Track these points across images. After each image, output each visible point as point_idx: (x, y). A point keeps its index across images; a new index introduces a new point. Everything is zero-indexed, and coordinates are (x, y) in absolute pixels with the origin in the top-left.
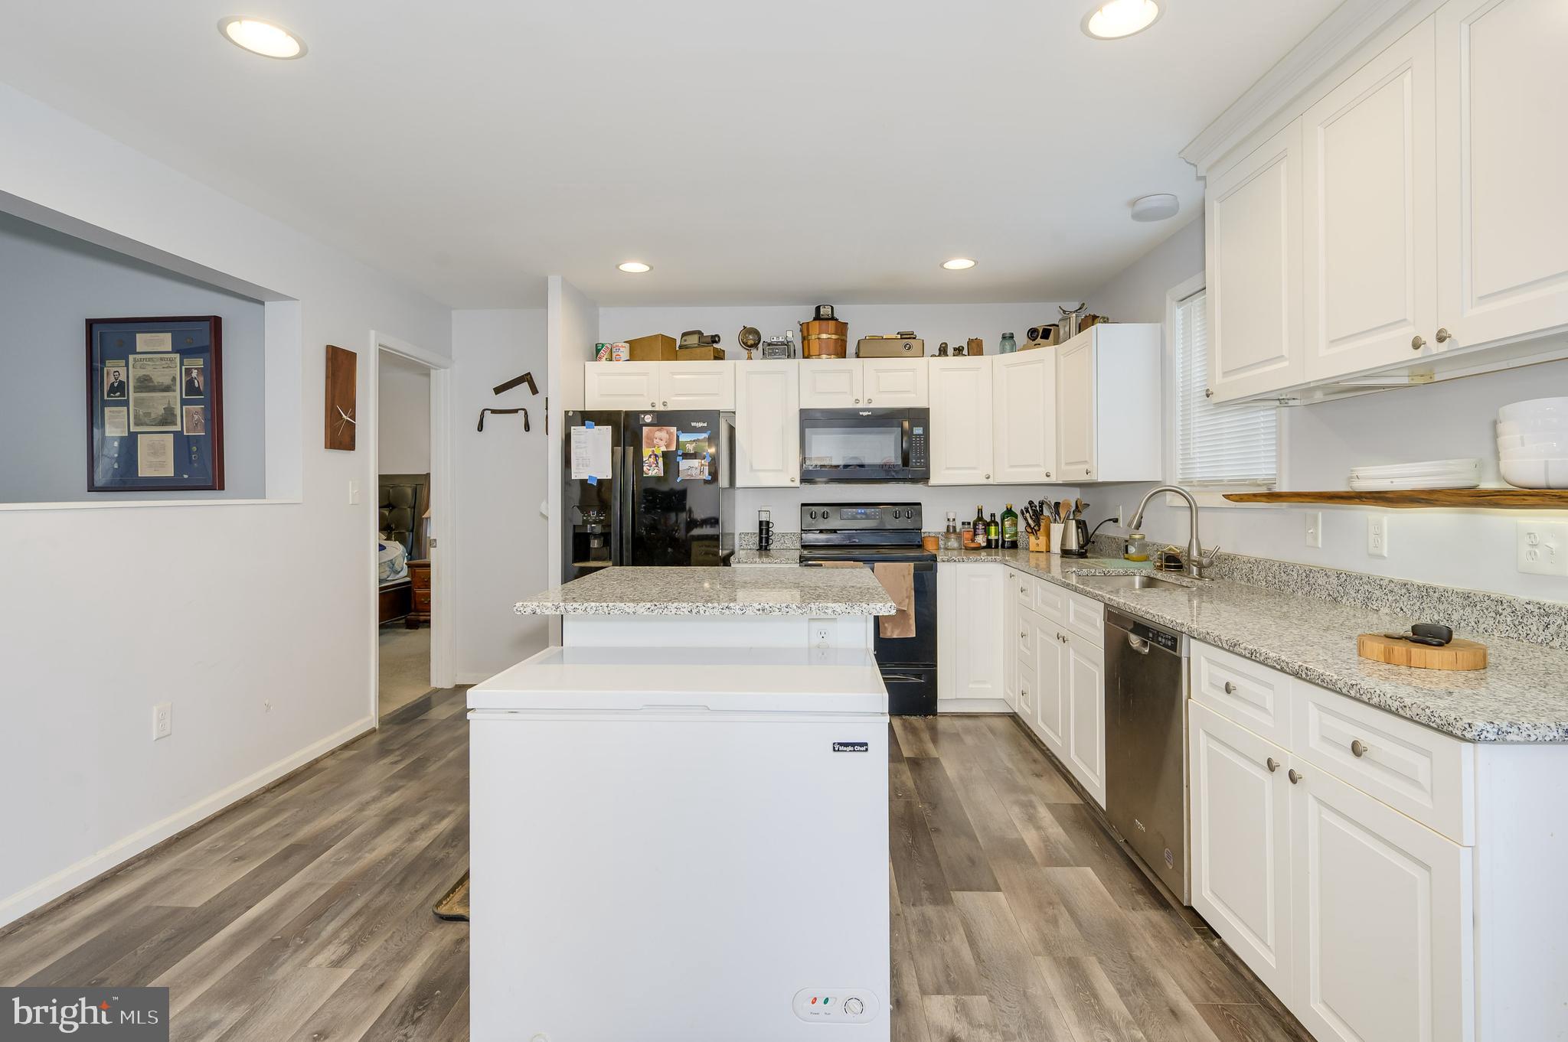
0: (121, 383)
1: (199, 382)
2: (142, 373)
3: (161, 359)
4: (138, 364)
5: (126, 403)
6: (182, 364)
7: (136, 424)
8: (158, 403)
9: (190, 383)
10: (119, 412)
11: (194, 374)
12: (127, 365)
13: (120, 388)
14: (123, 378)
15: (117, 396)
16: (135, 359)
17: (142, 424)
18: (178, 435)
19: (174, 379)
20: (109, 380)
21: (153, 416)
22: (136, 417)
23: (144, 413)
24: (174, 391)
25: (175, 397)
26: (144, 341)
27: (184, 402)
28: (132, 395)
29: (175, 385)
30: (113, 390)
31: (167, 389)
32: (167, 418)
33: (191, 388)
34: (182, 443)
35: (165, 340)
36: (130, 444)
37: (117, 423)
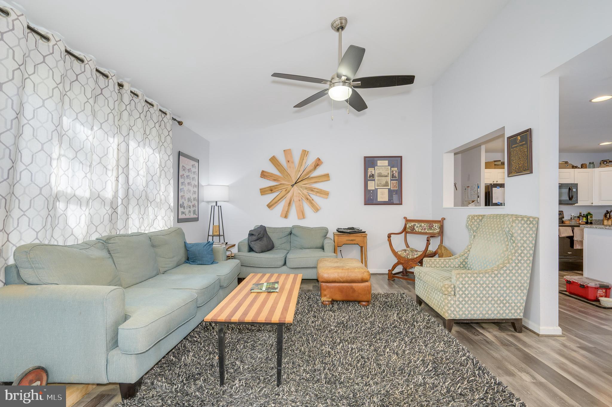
0: (373, 175)
1: (396, 175)
2: (379, 172)
3: (385, 168)
4: (378, 169)
5: (374, 180)
6: (391, 169)
7: (377, 186)
8: (384, 180)
9: (393, 175)
11: (394, 172)
12: (375, 170)
13: (372, 176)
14: (373, 173)
15: (371, 178)
17: (379, 186)
18: (389, 190)
19: (388, 174)
20: (369, 174)
21: (382, 184)
22: (377, 184)
23: (380, 183)
25: (389, 179)
26: (379, 163)
27: (391, 180)
28: (376, 178)
30: (370, 176)
31: (386, 176)
32: (386, 184)
33: (393, 176)
34: (390, 192)
35: (386, 163)
36: (375, 192)
37: (371, 186)
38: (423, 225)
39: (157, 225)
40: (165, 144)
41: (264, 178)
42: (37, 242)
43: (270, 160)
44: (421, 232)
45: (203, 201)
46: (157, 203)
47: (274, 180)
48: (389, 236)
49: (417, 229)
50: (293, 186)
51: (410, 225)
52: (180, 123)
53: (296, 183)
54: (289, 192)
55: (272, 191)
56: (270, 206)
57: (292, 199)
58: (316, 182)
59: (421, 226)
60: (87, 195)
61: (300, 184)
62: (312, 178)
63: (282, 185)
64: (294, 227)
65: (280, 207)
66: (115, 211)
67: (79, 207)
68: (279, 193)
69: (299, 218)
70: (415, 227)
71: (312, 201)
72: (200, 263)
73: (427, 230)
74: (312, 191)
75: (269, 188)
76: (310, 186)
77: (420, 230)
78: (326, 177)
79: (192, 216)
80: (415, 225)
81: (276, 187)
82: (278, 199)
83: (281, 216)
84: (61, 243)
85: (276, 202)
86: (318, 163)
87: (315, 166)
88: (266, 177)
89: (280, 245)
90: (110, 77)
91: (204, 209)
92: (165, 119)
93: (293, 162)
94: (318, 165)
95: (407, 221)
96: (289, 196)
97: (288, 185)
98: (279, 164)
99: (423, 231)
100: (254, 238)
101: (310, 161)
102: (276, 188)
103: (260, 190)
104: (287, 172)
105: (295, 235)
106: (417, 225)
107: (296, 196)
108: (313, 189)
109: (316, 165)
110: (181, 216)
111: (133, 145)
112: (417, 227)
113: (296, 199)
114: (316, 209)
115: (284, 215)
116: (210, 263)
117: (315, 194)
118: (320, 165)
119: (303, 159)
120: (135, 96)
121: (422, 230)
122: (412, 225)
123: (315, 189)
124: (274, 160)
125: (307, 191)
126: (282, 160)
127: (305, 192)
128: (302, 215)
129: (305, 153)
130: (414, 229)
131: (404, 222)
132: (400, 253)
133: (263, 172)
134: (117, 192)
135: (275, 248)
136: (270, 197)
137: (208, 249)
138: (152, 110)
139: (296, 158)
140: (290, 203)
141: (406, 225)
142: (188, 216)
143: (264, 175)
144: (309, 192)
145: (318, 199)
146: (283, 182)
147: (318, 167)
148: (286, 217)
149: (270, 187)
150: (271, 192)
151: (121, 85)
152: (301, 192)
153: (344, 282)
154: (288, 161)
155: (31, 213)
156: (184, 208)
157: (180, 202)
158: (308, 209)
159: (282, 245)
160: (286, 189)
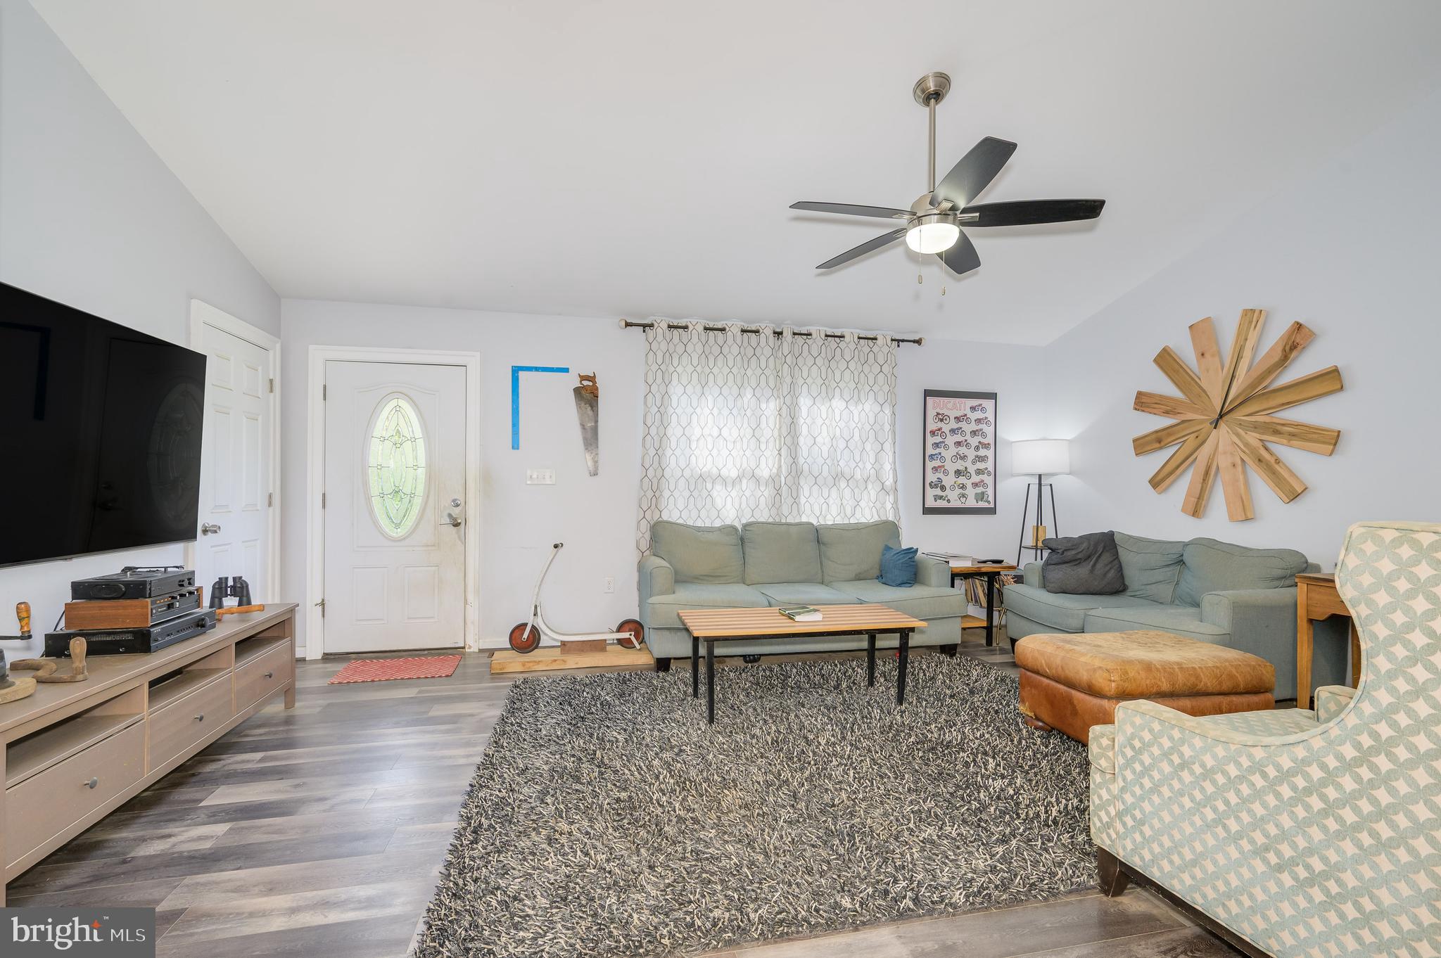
40: (876, 388)
41: (1143, 411)
43: (1155, 361)
45: (1012, 475)
47: (1167, 412)
50: (1217, 422)
52: (918, 342)
53: (1221, 416)
54: (1202, 444)
55: (1159, 441)
56: (1157, 482)
57: (1211, 463)
58: (1288, 403)
61: (1239, 415)
63: (1186, 424)
64: (1198, 542)
65: (1182, 487)
68: (1177, 447)
69: (1232, 518)
71: (1277, 467)
74: (1276, 432)
75: (1154, 436)
76: (1267, 419)
78: (1331, 381)
81: (1169, 430)
82: (1176, 465)
83: (1183, 510)
85: (1170, 474)
86: (1296, 342)
87: (1284, 350)
88: (1149, 407)
89: (1143, 587)
90: (761, 331)
91: (1011, 491)
92: (875, 349)
93: (1219, 354)
94: (1294, 347)
96: (1205, 453)
97: (1202, 422)
98: (1177, 367)
100: (1055, 558)
101: (1271, 338)
102: (1170, 435)
103: (1135, 441)
104: (1200, 387)
105: (1189, 569)
107: (1225, 453)
108: (1279, 428)
109: (1287, 348)
113: (1223, 461)
114: (1293, 493)
115: (1191, 507)
117: (1286, 441)
118: (1306, 344)
119: (1246, 339)
120: (808, 337)
123: (1283, 425)
124: (1166, 361)
125: (1258, 436)
126: (1187, 353)
127: (1253, 438)
128: (1244, 512)
129: (1252, 318)
133: (1140, 394)
135: (1128, 593)
136: (1157, 460)
138: (842, 345)
139: (1227, 335)
140: (1207, 473)
142: (956, 503)
143: (1144, 402)
144: (1264, 437)
145: (1295, 458)
146: (1190, 416)
147: (1295, 353)
148: (1196, 512)
149: (1157, 432)
150: (1158, 445)
151: (778, 334)
152: (1241, 440)
153: (1057, 680)
154: (1203, 355)
155: (676, 494)
156: (943, 488)
157: (931, 477)
158: (1263, 491)
159: (1148, 587)
160: (1196, 434)
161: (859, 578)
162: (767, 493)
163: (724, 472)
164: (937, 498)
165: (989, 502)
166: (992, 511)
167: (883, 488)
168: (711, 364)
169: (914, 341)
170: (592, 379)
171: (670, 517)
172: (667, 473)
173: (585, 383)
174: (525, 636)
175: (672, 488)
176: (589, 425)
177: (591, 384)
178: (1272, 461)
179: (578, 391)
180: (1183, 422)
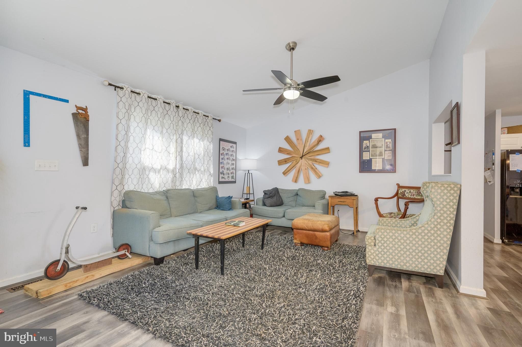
0: (368, 147)
1: (391, 145)
2: (373, 144)
3: (379, 140)
4: (373, 141)
5: (369, 151)
6: (385, 141)
7: (371, 156)
8: (378, 151)
10: (368, 153)
11: (388, 143)
12: (369, 142)
14: (368, 145)
15: (366, 150)
16: (371, 140)
17: (373, 156)
18: (383, 159)
19: (382, 145)
20: (364, 146)
21: (376, 154)
22: (372, 154)
23: (374, 154)
24: (382, 148)
26: (374, 136)
29: (383, 146)
30: (365, 148)
32: (380, 155)
33: (387, 147)
34: (384, 161)
35: (380, 135)
36: (370, 161)
37: (366, 156)
38: (412, 191)
39: (202, 185)
40: (208, 136)
41: (281, 153)
42: (135, 190)
43: (285, 139)
44: (410, 197)
45: (240, 170)
46: (202, 172)
47: (288, 154)
48: (376, 200)
49: (407, 195)
50: (301, 158)
51: (401, 191)
52: (219, 121)
53: (303, 156)
54: (298, 163)
55: (286, 162)
56: (285, 173)
57: (300, 168)
58: (319, 154)
59: (410, 192)
60: (159, 167)
61: (307, 156)
62: (316, 151)
64: (300, 189)
65: (292, 174)
66: (175, 176)
67: (155, 174)
68: (291, 164)
69: (305, 183)
70: (406, 193)
71: (316, 170)
72: (222, 209)
73: (416, 196)
74: (316, 161)
75: (284, 160)
76: (314, 158)
77: (410, 196)
78: (327, 150)
79: (230, 180)
80: (405, 191)
82: (290, 169)
83: (292, 181)
84: (146, 191)
85: (289, 171)
86: (320, 139)
87: (318, 141)
88: (283, 152)
89: (287, 203)
90: (171, 104)
91: (240, 175)
92: (208, 120)
93: (301, 140)
94: (320, 141)
95: (399, 187)
96: (298, 165)
97: (298, 157)
98: (291, 142)
99: (412, 197)
100: (267, 196)
101: (315, 138)
102: (289, 160)
103: (278, 161)
104: (297, 148)
105: (299, 196)
106: (407, 191)
107: (303, 166)
108: (317, 160)
109: (319, 141)
110: (221, 180)
111: (185, 138)
112: (407, 193)
113: (303, 168)
114: (319, 176)
115: (295, 180)
116: (227, 210)
117: (318, 164)
118: (323, 141)
119: (309, 137)
120: (187, 111)
121: (411, 195)
122: (403, 191)
124: (288, 139)
125: (311, 162)
126: (294, 139)
127: (310, 162)
128: (308, 181)
129: (310, 132)
130: (404, 194)
131: (396, 187)
132: (385, 215)
133: (280, 148)
134: (176, 165)
135: (284, 205)
136: (285, 167)
137: (228, 201)
138: (198, 116)
139: (304, 136)
140: (299, 171)
141: (398, 191)
142: (227, 180)
143: (281, 150)
144: (313, 162)
145: (319, 168)
146: (294, 155)
147: (320, 142)
148: (296, 181)
149: (285, 159)
150: (285, 163)
151: (178, 107)
152: (307, 162)
153: (309, 230)
154: (298, 139)
155: (132, 176)
156: (224, 174)
157: (221, 171)
158: (312, 176)
159: (289, 202)
160: (296, 161)
161: (210, 209)
162: (170, 176)
163: (155, 166)
164: (223, 178)
165: (234, 179)
166: (235, 182)
167: (210, 174)
168: (149, 115)
169: (218, 120)
170: (85, 110)
171: (129, 188)
172: (128, 166)
173: (80, 111)
174: (59, 268)
175: (130, 173)
176: (83, 136)
177: (84, 112)
178: (315, 168)
179: (75, 116)
180: (293, 157)
